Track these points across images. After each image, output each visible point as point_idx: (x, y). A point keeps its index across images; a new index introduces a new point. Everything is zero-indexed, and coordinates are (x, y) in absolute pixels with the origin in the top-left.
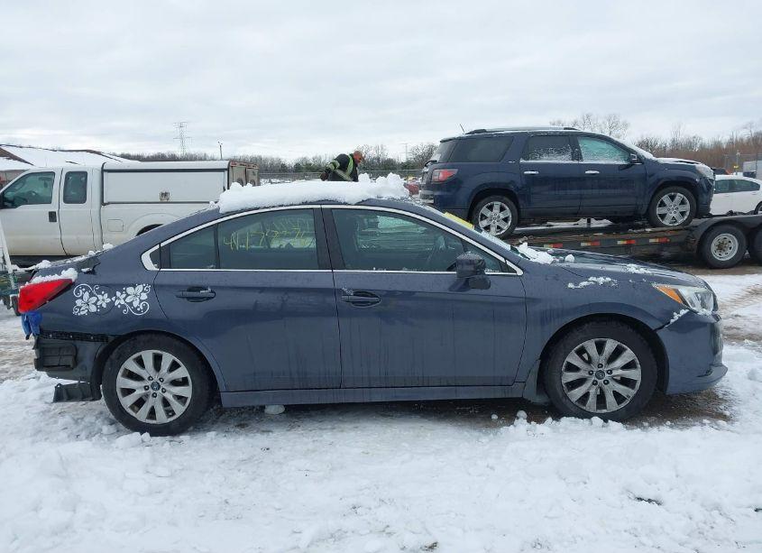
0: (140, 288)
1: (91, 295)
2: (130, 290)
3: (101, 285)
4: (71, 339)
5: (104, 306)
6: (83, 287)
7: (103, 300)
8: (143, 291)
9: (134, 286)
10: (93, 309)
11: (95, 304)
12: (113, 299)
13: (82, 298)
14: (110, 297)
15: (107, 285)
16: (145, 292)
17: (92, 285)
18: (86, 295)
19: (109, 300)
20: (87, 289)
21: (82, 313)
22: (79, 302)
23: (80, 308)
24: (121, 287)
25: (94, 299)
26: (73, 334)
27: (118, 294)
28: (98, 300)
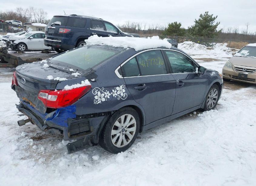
0: (121, 87)
1: (101, 93)
2: (118, 88)
3: (104, 87)
4: (92, 117)
5: (109, 97)
6: (96, 89)
7: (107, 95)
8: (123, 88)
9: (119, 87)
10: (104, 100)
11: (104, 97)
12: (112, 93)
13: (97, 95)
14: (110, 93)
15: (107, 87)
16: (124, 88)
17: (101, 88)
18: (99, 93)
19: (110, 94)
20: (99, 90)
21: (99, 102)
22: (96, 97)
23: (97, 100)
24: (114, 87)
25: (103, 95)
26: (93, 114)
27: (113, 91)
28: (105, 95)
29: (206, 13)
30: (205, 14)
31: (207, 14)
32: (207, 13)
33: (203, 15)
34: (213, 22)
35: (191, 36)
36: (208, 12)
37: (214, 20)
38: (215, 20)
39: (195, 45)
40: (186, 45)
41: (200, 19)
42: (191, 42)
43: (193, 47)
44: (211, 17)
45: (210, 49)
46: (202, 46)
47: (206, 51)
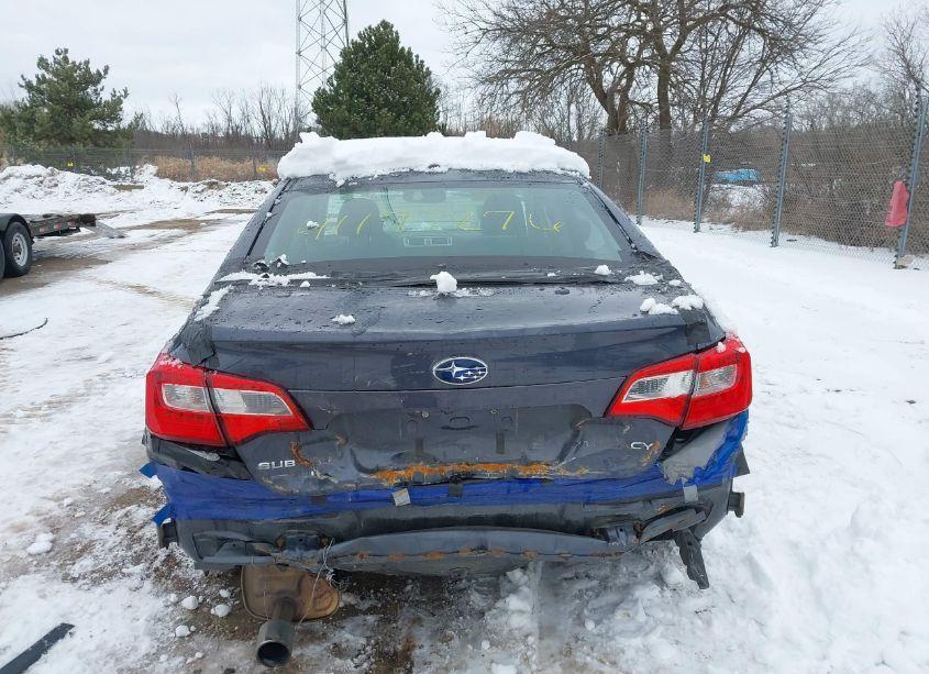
29: (58, 53)
30: (59, 57)
31: (66, 59)
32: (62, 53)
33: (51, 61)
34: (99, 87)
35: (31, 144)
36: (66, 51)
37: (98, 82)
38: (103, 80)
39: (58, 177)
40: (20, 180)
41: (43, 76)
42: (39, 169)
43: (56, 185)
44: (88, 70)
45: (129, 188)
46: (92, 179)
47: (116, 197)
